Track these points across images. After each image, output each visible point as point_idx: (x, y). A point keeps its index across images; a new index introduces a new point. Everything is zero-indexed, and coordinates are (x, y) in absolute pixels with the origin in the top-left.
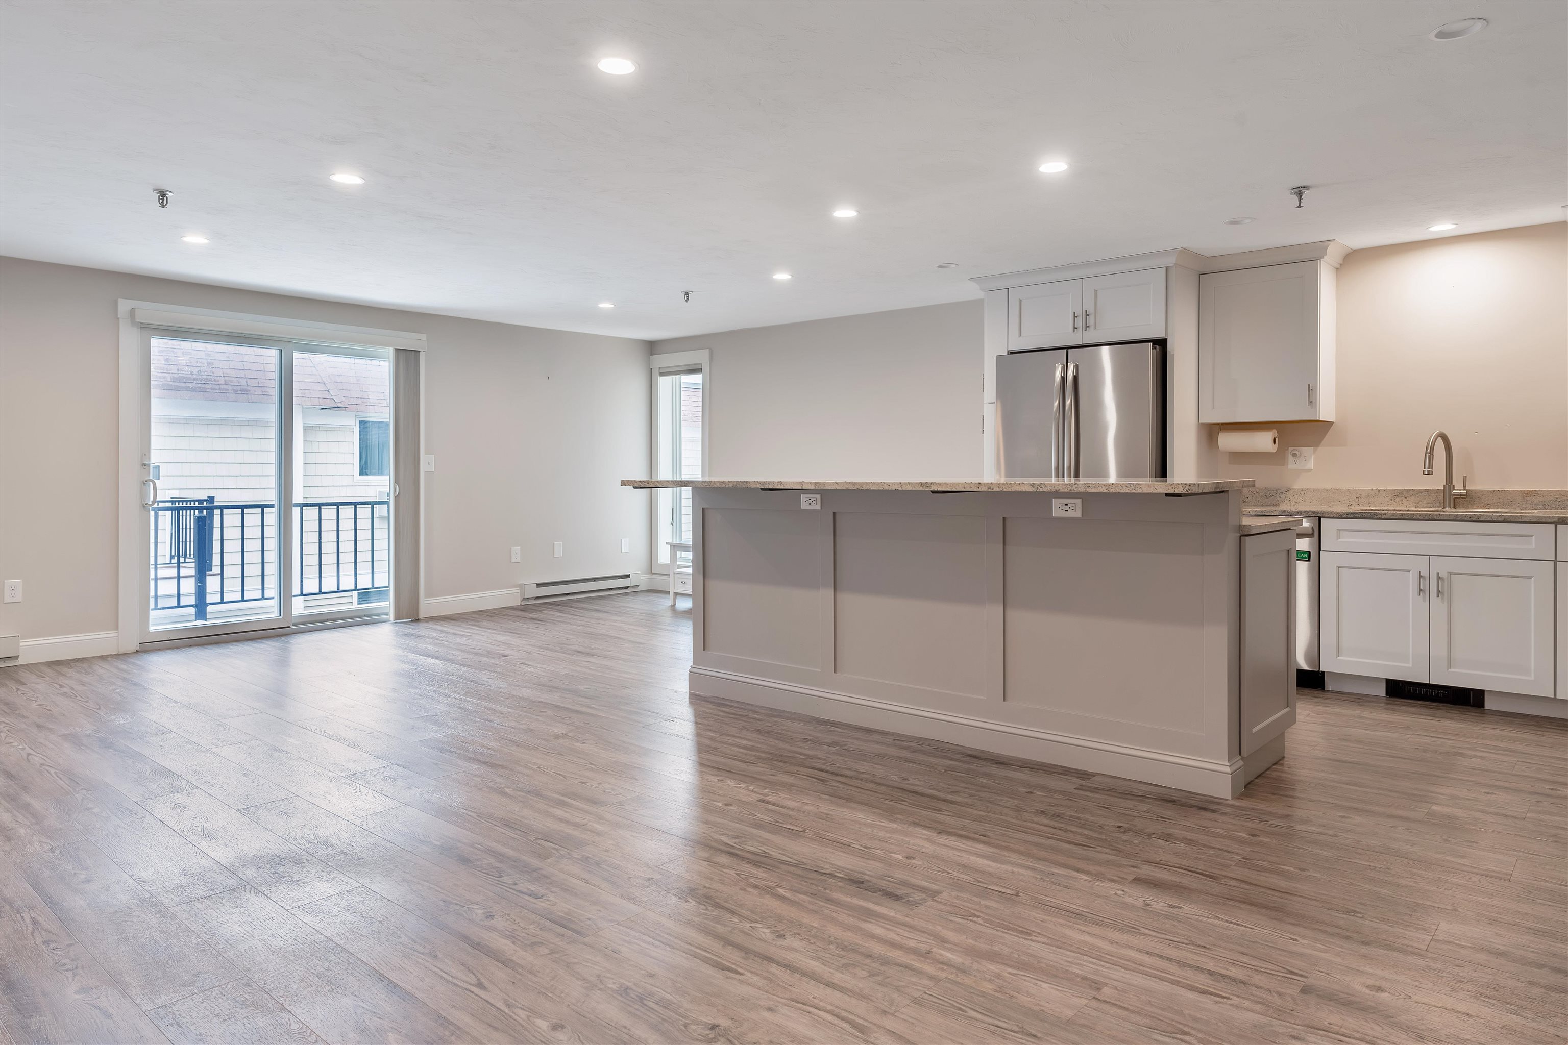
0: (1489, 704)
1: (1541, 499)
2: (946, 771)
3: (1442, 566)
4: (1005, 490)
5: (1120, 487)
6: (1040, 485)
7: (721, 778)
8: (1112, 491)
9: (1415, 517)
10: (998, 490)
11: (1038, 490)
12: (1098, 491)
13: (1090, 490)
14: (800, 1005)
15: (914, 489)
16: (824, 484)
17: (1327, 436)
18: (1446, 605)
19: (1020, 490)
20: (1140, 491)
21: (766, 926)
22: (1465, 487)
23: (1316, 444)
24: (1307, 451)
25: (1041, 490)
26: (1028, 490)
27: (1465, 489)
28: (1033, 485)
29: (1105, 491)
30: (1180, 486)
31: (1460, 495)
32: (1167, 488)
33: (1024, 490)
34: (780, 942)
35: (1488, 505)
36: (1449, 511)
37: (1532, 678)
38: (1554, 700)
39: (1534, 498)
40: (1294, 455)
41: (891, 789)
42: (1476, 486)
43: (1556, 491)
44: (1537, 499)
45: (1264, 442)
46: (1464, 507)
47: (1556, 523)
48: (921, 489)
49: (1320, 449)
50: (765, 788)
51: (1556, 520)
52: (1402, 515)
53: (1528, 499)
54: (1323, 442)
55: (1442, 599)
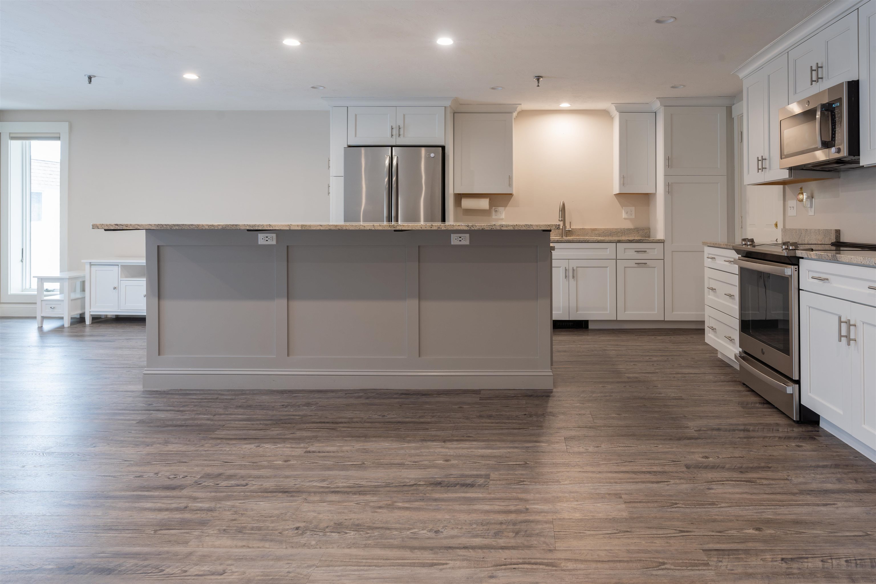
0: (591, 326)
1: (598, 232)
2: (400, 405)
3: (574, 264)
4: (449, 229)
5: (521, 227)
6: (472, 226)
7: (256, 445)
8: (516, 229)
9: (563, 242)
10: (445, 229)
11: (471, 229)
12: (508, 229)
13: (503, 228)
14: (504, 567)
15: (384, 229)
16: (310, 226)
17: (510, 202)
18: (575, 282)
19: (459, 229)
20: (532, 229)
21: (421, 529)
22: (570, 227)
23: (505, 206)
24: (500, 209)
25: (473, 229)
26: (464, 229)
27: (570, 228)
28: (468, 226)
29: (512, 229)
30: (554, 226)
31: (569, 231)
32: (547, 227)
33: (462, 229)
34: (441, 535)
35: (578, 235)
36: (565, 238)
37: (608, 312)
38: (617, 321)
39: (595, 232)
40: (496, 211)
41: (383, 424)
42: (575, 226)
43: (603, 229)
44: (597, 232)
45: (484, 204)
46: (569, 236)
47: (616, 243)
48: (389, 229)
49: (507, 208)
50: (299, 443)
51: (617, 241)
52: (558, 240)
53: (593, 232)
54: (509, 205)
55: (574, 280)
